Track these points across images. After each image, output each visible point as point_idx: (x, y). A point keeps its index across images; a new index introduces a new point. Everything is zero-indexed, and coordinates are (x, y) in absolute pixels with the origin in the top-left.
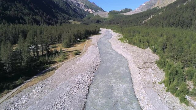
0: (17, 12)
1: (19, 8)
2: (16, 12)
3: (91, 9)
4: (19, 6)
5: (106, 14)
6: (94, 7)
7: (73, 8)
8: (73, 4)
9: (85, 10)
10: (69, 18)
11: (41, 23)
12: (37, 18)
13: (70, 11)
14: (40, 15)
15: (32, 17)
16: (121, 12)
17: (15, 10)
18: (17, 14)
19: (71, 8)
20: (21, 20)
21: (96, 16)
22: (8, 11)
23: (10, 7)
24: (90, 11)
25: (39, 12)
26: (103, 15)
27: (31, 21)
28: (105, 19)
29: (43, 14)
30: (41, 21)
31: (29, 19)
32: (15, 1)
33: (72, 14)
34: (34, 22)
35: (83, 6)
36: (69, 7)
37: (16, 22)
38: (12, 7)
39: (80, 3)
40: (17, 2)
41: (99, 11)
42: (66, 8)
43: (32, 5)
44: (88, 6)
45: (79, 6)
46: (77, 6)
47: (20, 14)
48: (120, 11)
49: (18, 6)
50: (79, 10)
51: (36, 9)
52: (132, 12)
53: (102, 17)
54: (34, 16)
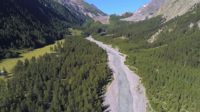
0: (13, 29)
1: (15, 23)
2: (11, 30)
3: (91, 12)
4: (15, 21)
5: (106, 19)
6: (93, 10)
7: (72, 13)
8: (72, 8)
9: (85, 14)
10: (69, 26)
11: (40, 39)
12: (35, 34)
13: (70, 17)
14: (38, 28)
15: (29, 33)
16: (123, 17)
17: (10, 27)
18: (13, 32)
19: (70, 13)
20: (17, 40)
21: (97, 22)
22: (2, 29)
23: (5, 23)
24: (90, 15)
25: (37, 24)
26: (104, 20)
27: (29, 39)
28: (106, 27)
29: (41, 26)
30: (40, 36)
31: (26, 38)
32: (11, 15)
33: (71, 20)
34: (31, 41)
35: (83, 9)
36: (68, 13)
37: (12, 44)
38: (7, 23)
39: (80, 6)
40: (13, 15)
41: (99, 14)
42: (65, 14)
43: (29, 16)
44: (87, 8)
45: (79, 9)
46: (76, 9)
47: (16, 31)
48: (121, 15)
49: (13, 20)
50: (78, 14)
51: (34, 20)
52: (134, 17)
53: (103, 23)
54: (32, 31)
